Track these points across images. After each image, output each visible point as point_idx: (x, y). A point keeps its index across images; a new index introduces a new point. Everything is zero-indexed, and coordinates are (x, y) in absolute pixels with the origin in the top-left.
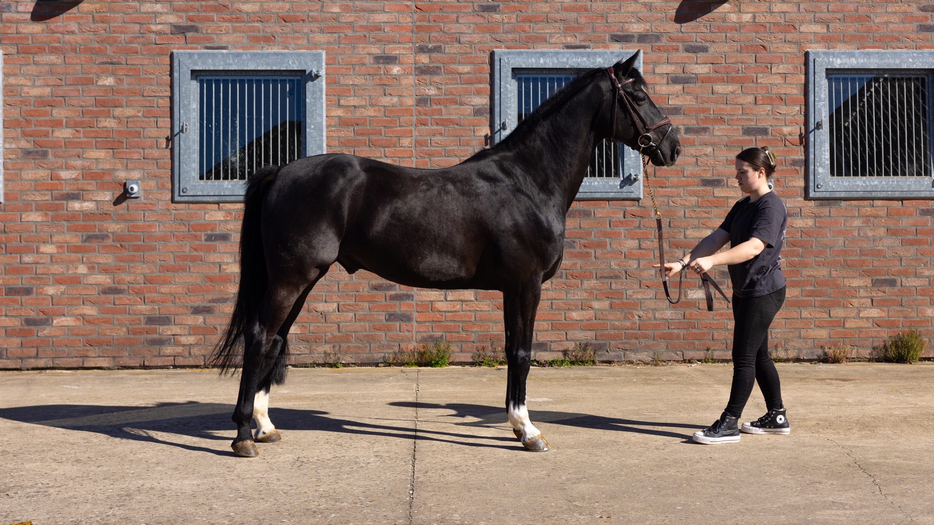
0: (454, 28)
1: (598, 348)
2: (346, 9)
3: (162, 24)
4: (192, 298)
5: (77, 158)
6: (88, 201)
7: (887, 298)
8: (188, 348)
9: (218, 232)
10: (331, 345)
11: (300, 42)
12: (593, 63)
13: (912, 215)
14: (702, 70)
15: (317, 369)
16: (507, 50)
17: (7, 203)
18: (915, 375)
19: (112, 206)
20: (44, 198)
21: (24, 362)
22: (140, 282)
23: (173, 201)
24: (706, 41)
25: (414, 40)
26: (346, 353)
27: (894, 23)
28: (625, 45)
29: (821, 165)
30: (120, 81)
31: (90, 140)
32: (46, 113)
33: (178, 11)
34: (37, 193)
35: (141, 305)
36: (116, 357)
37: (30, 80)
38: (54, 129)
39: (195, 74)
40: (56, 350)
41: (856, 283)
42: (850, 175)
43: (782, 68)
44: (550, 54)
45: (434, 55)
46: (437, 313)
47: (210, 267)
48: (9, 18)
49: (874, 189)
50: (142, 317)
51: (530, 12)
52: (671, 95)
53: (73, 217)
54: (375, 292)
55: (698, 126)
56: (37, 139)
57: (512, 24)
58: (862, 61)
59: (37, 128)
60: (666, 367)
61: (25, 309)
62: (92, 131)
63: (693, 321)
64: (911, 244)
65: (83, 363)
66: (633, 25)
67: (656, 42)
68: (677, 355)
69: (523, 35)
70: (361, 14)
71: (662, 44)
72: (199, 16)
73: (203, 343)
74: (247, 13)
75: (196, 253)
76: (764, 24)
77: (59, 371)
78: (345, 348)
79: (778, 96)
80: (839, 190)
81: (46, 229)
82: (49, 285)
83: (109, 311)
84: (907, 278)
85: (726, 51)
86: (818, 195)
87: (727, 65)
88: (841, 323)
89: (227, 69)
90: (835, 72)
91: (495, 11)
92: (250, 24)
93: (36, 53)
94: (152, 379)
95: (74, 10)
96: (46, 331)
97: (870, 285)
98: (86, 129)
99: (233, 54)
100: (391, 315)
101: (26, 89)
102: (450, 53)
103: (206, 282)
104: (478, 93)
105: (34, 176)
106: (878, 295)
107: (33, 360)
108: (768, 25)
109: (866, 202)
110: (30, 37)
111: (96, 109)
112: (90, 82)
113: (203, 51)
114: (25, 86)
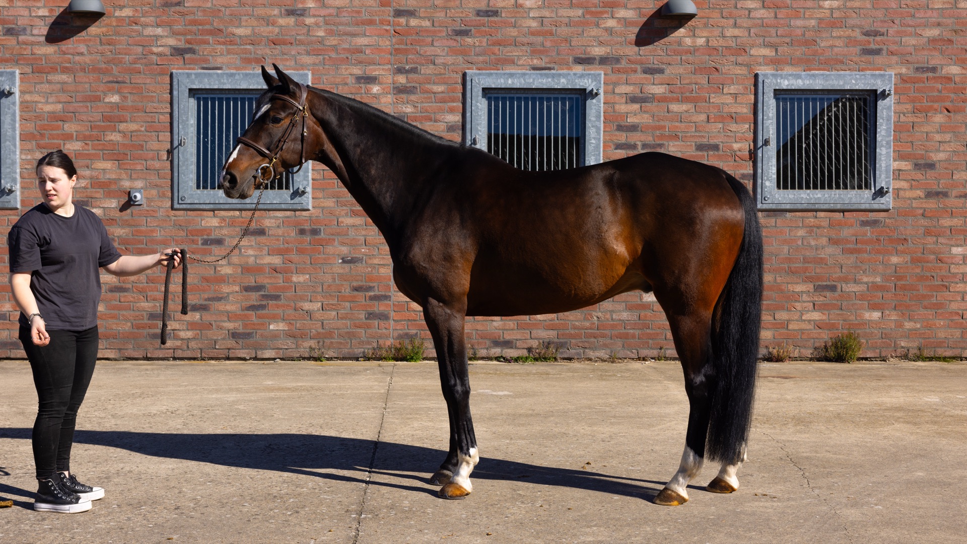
0: (429, 50)
1: (559, 346)
2: (330, 33)
3: (162, 46)
5: (86, 169)
6: (96, 207)
7: (829, 302)
8: (186, 341)
9: (213, 237)
10: (316, 341)
11: (288, 63)
12: (557, 84)
13: (852, 226)
14: (658, 90)
15: (302, 362)
16: (478, 72)
18: (852, 373)
19: (119, 212)
22: (143, 281)
23: (172, 208)
24: (663, 63)
25: (392, 61)
26: (329, 348)
27: (838, 47)
28: (587, 67)
29: (768, 179)
30: (124, 98)
31: (97, 152)
32: (58, 128)
33: (177, 34)
35: (144, 302)
36: (121, 349)
37: (44, 97)
38: (66, 142)
39: (193, 92)
41: (799, 288)
42: (795, 189)
43: (733, 89)
44: (518, 75)
45: (411, 76)
46: (412, 313)
47: (206, 268)
48: (25, 40)
49: (817, 202)
50: (145, 314)
51: (499, 36)
52: (630, 113)
54: (356, 293)
55: (654, 143)
57: (482, 48)
58: (808, 82)
59: (50, 141)
60: (621, 364)
62: (99, 144)
63: (647, 322)
64: (852, 253)
66: (595, 48)
67: (616, 64)
68: (633, 353)
69: (493, 57)
70: (344, 37)
71: (622, 66)
72: (196, 39)
73: (200, 337)
74: (240, 37)
76: (717, 48)
78: (328, 343)
79: (729, 114)
80: (784, 202)
83: (114, 308)
84: (847, 284)
85: (681, 73)
86: (765, 207)
87: (682, 86)
88: (785, 325)
89: (221, 88)
90: (782, 93)
91: (467, 35)
92: (242, 47)
93: (48, 73)
94: (153, 370)
95: (84, 33)
97: (812, 290)
98: (94, 142)
99: (227, 74)
100: (370, 314)
101: (40, 105)
102: (425, 74)
103: (202, 282)
104: (452, 110)
106: (820, 299)
108: (721, 49)
109: (810, 214)
110: (43, 58)
111: (103, 124)
112: (98, 99)
113: (200, 71)
114: (40, 102)
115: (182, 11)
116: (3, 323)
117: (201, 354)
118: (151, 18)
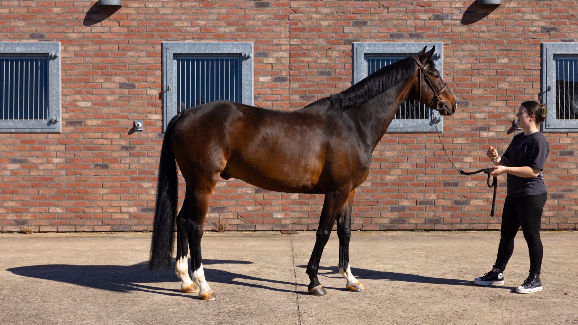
3: (536, 26)
4: (551, 189)
5: (485, 106)
6: (492, 131)
8: (548, 218)
9: (567, 150)
17: (445, 132)
19: (506, 134)
20: (467, 130)
21: (453, 226)
30: (511, 60)
31: (493, 95)
32: (468, 80)
33: (545, 19)
34: (462, 127)
37: (459, 60)
38: (473, 89)
39: (556, 56)
40: (472, 220)
47: (562, 171)
48: (447, 23)
53: (483, 141)
56: (463, 95)
59: (463, 88)
61: (455, 195)
62: (494, 90)
65: (487, 227)
72: (558, 21)
73: (557, 215)
75: (554, 163)
77: (473, 232)
81: (467, 148)
82: (468, 181)
93: (462, 44)
95: (485, 18)
96: (467, 208)
98: (491, 89)
101: (456, 65)
103: (559, 180)
105: (461, 117)
107: (458, 225)
110: (459, 34)
111: (497, 77)
112: (494, 61)
113: (560, 42)
114: (456, 63)
115: (549, 3)
116: (430, 207)
117: (558, 227)
118: (529, 8)
